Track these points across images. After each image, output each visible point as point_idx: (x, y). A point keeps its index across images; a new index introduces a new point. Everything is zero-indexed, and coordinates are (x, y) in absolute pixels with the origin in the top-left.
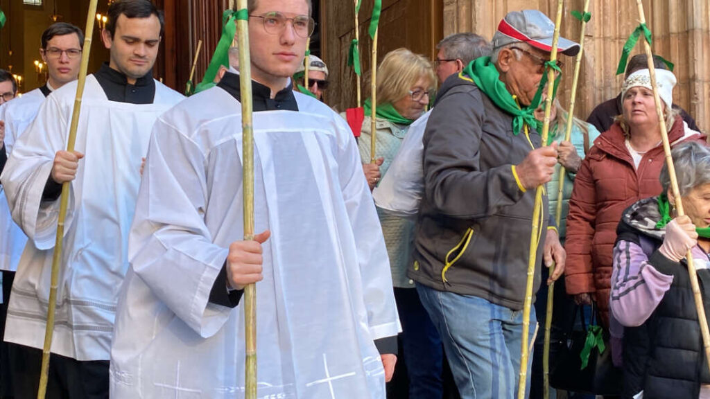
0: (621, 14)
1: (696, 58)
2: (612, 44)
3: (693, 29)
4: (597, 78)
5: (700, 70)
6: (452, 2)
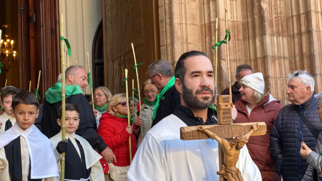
0: (236, 50)
1: (269, 68)
2: (233, 62)
3: (267, 56)
5: (271, 73)
6: (164, 45)
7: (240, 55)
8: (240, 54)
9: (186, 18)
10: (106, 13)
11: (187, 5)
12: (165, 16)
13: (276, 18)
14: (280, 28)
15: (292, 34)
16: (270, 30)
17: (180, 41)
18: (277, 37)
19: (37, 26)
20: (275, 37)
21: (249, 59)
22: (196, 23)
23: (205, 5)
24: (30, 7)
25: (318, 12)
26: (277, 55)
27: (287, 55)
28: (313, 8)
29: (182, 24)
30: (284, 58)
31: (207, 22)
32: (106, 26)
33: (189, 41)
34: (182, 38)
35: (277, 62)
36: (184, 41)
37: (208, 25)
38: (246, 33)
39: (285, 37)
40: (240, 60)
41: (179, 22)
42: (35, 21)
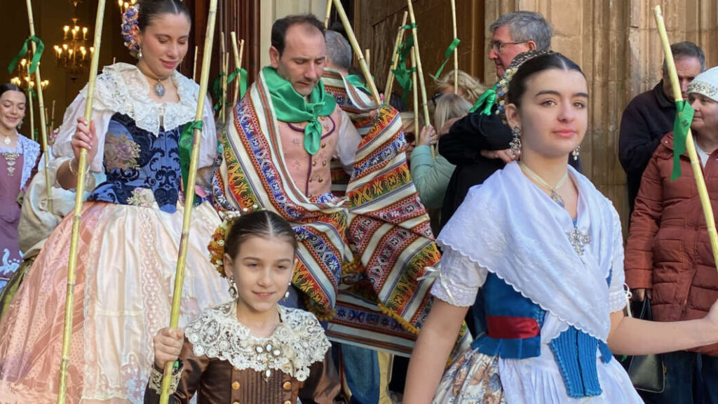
0: (667, 5)
7: (675, 18)
8: (676, 15)
21: (697, 28)
40: (674, 30)
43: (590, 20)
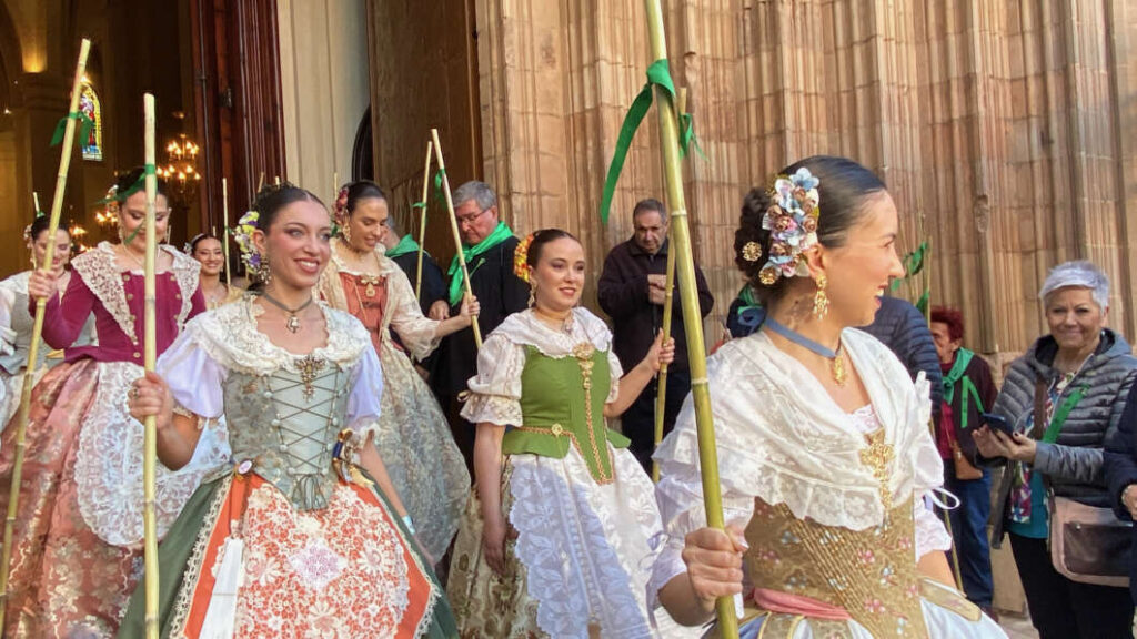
2: (629, 195)
3: (695, 181)
4: (618, 223)
6: (490, 157)
9: (535, 101)
10: (376, 90)
11: (536, 75)
12: (493, 95)
13: (715, 103)
14: (724, 125)
15: (746, 137)
16: (703, 129)
17: (522, 149)
18: (716, 143)
19: (235, 114)
20: (712, 143)
22: (555, 111)
23: (575, 75)
24: (220, 76)
25: (799, 92)
26: (715, 179)
27: (735, 179)
28: (788, 84)
29: (527, 113)
30: (730, 185)
31: (577, 110)
32: (378, 118)
33: (541, 148)
34: (526, 143)
35: (715, 193)
36: (532, 148)
37: (579, 116)
38: (655, 134)
39: (733, 141)
40: (643, 189)
41: (520, 110)
42: (230, 105)
43: (573, 182)
